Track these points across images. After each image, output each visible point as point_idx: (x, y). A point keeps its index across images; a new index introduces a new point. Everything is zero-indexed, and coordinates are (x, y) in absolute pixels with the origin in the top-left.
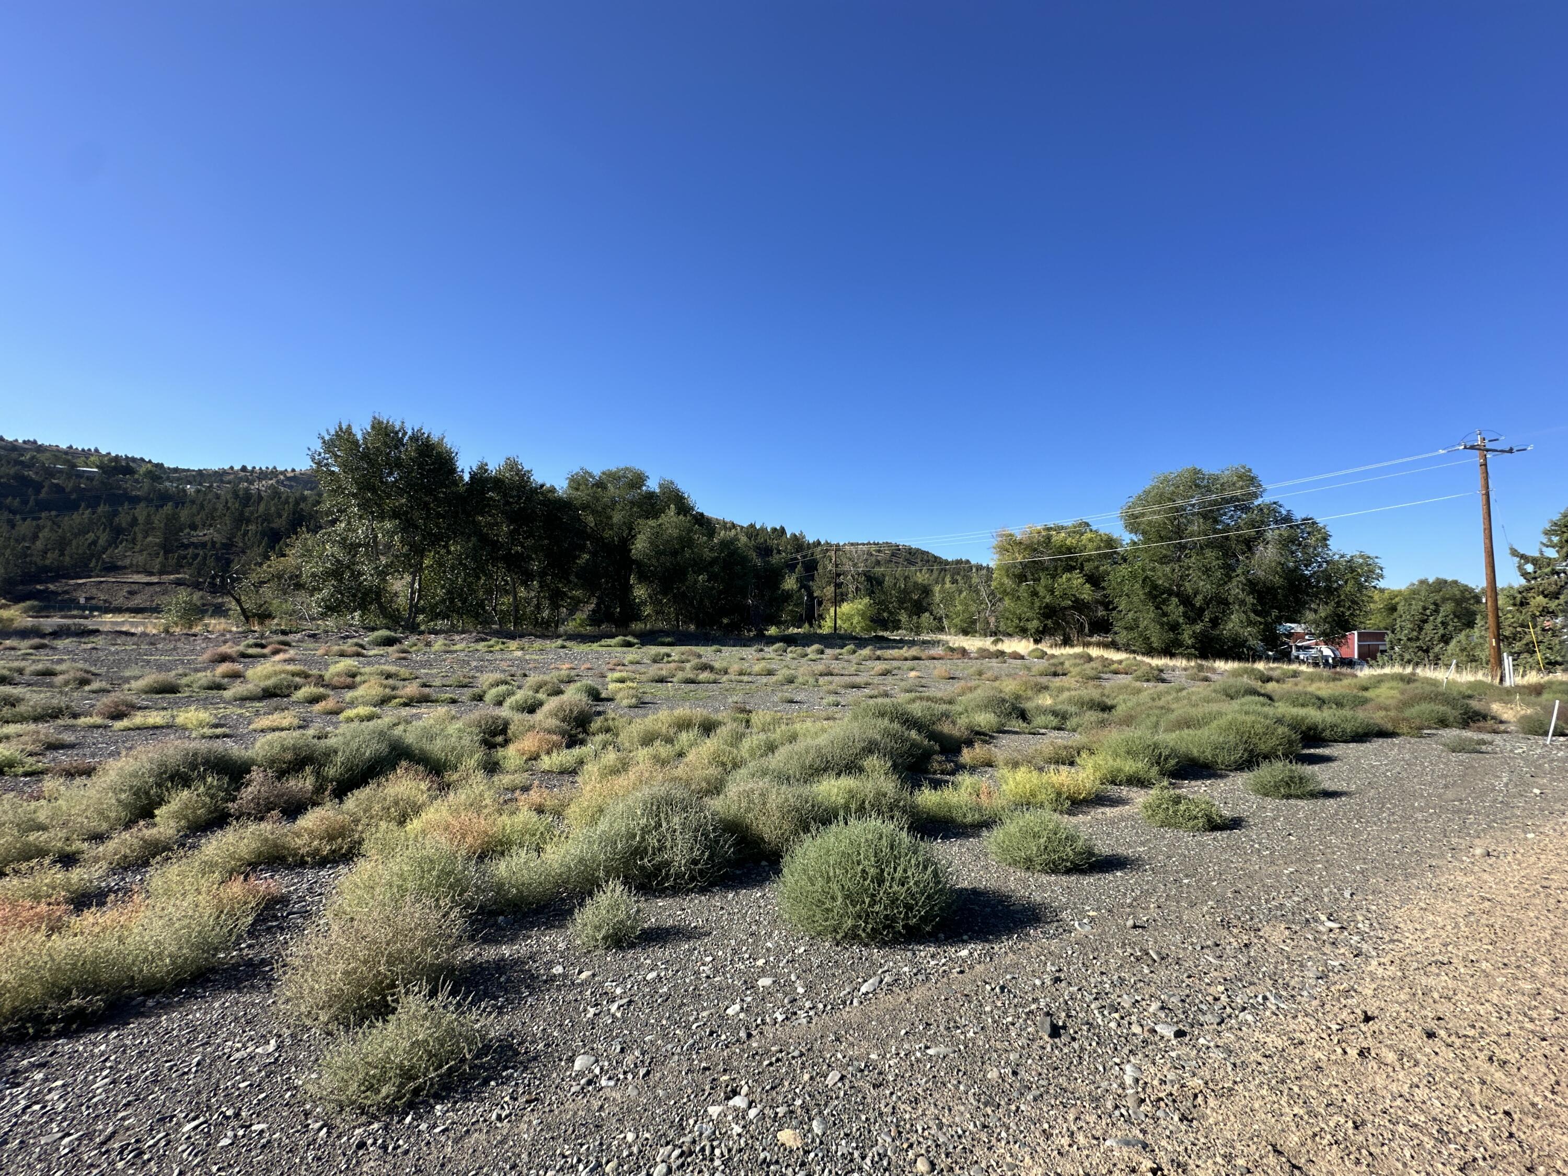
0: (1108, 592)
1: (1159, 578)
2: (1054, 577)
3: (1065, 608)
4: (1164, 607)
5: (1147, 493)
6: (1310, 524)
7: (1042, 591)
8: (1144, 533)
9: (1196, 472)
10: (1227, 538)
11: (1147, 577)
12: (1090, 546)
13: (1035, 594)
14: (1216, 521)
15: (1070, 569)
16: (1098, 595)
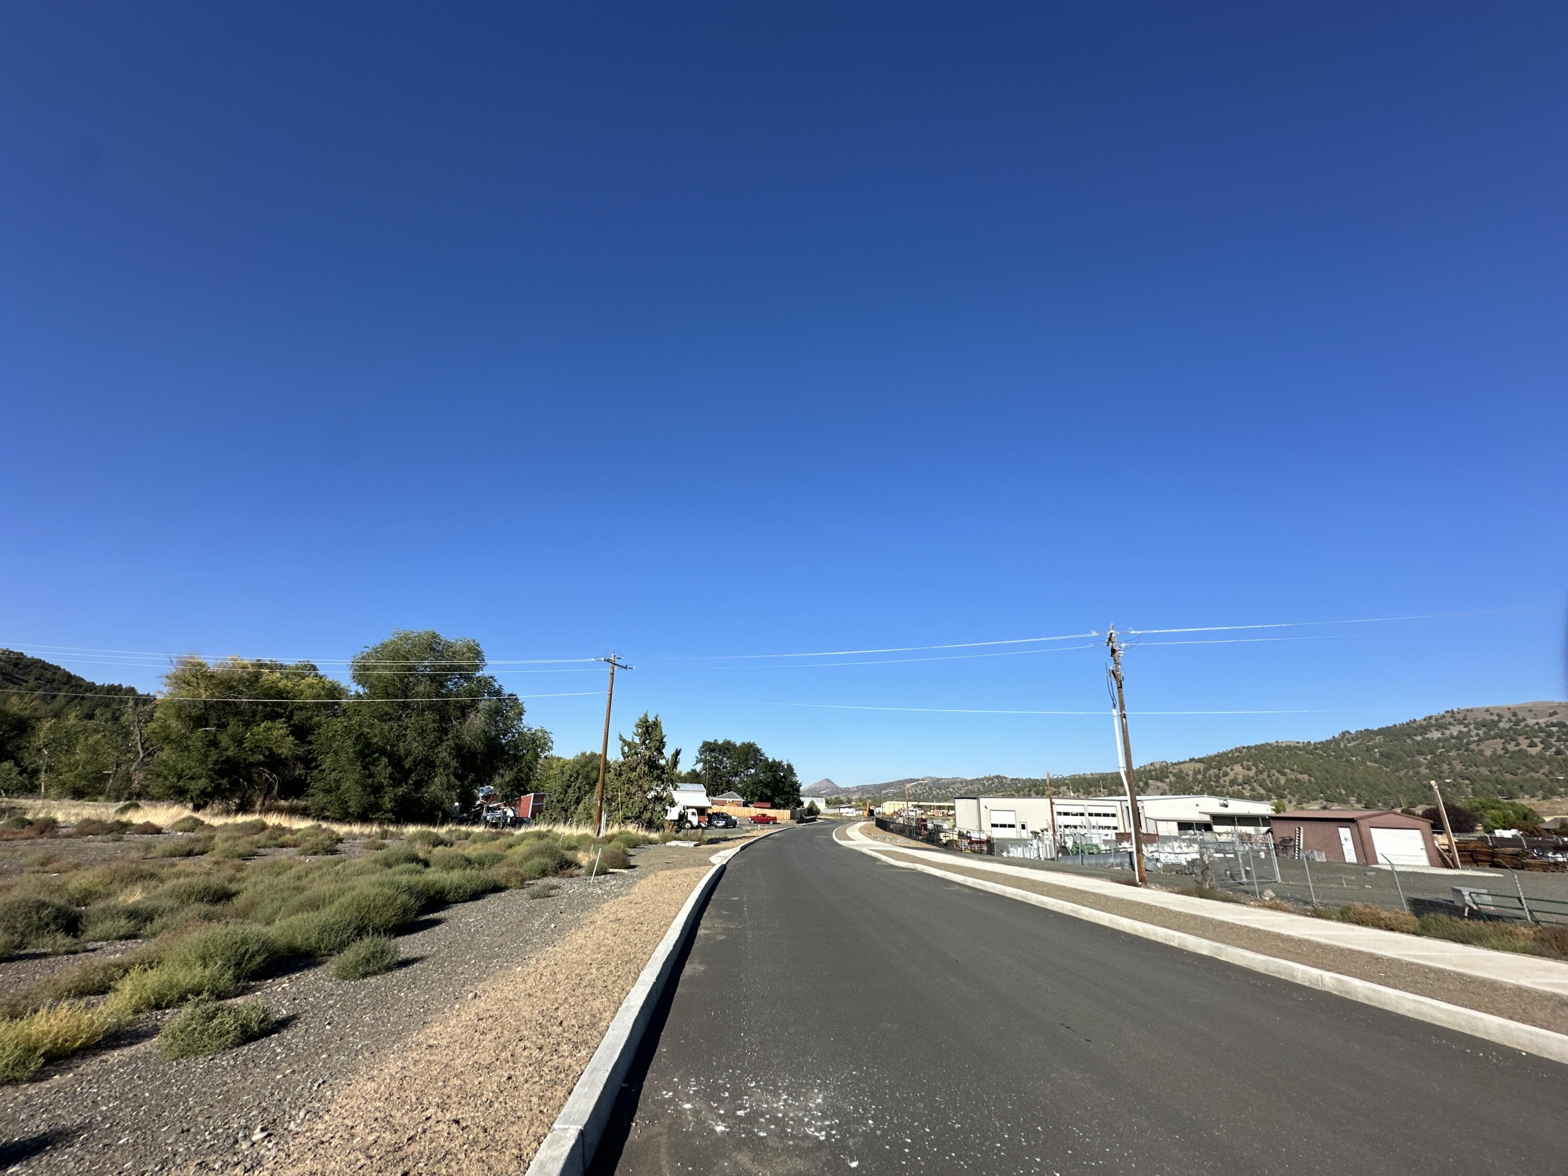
0: (314, 747)
1: (375, 736)
2: (247, 725)
3: (252, 765)
4: (372, 768)
5: (385, 646)
6: (513, 699)
7: (224, 739)
8: (370, 687)
9: (435, 636)
10: (447, 702)
11: (362, 734)
12: (308, 692)
13: (214, 743)
14: (442, 685)
15: (273, 716)
16: (301, 751)
